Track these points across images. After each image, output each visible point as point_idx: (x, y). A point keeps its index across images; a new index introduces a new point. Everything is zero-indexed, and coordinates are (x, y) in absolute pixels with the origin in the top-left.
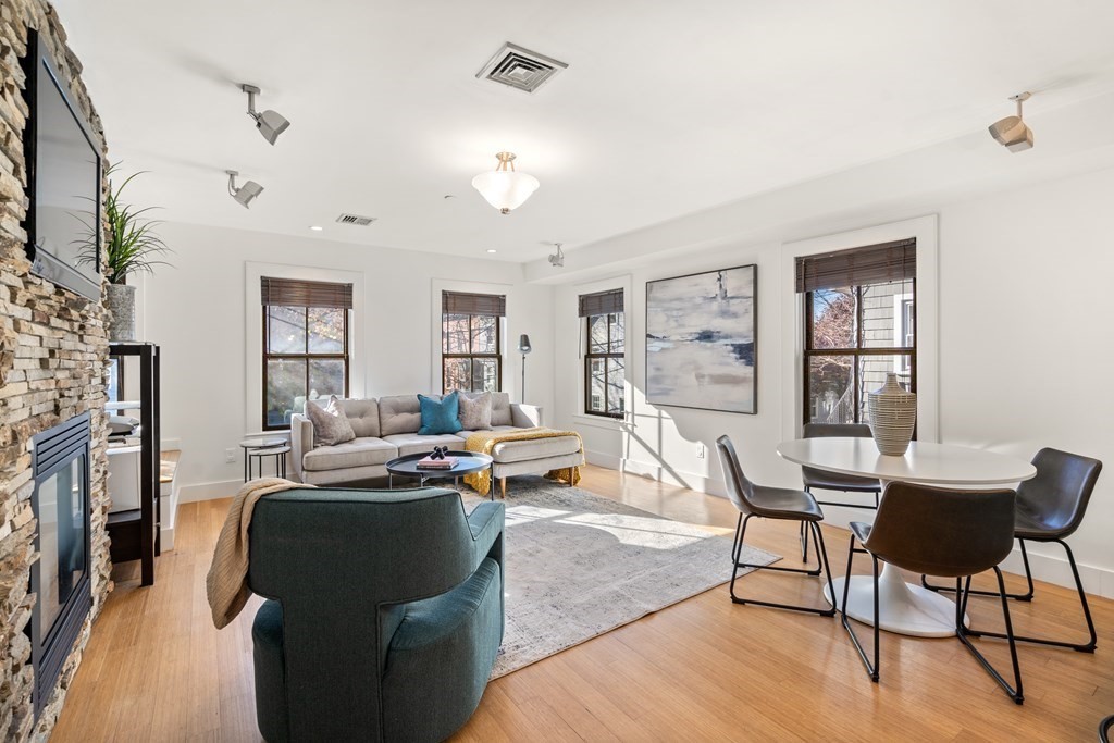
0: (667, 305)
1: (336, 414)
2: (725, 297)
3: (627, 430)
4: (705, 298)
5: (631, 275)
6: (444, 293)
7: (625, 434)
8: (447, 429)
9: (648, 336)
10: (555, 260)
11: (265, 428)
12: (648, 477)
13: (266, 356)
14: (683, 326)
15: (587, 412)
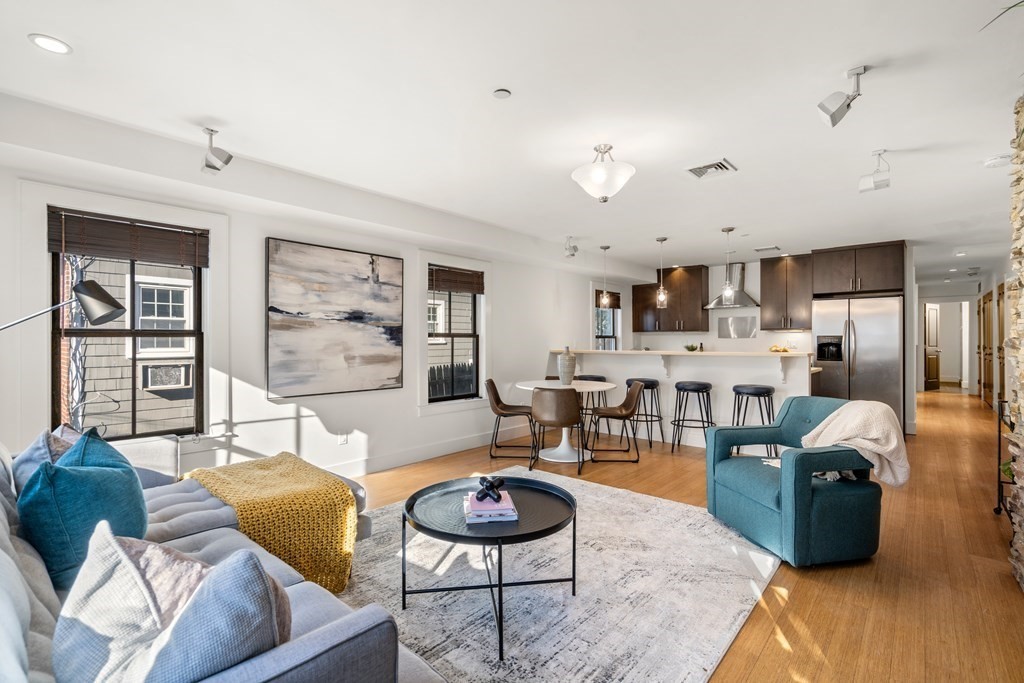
0: (302, 274)
2: (377, 281)
4: (356, 278)
9: (272, 309)
14: (328, 302)
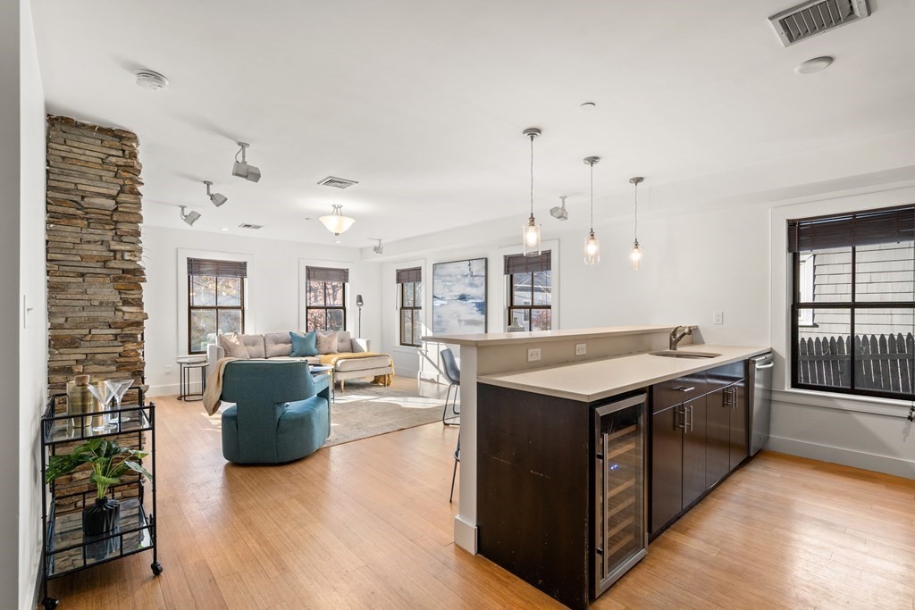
0: (443, 278)
1: (238, 343)
2: (472, 276)
3: (422, 354)
4: (463, 276)
5: (426, 259)
6: (307, 268)
7: (421, 356)
8: (309, 353)
9: (434, 297)
10: (377, 249)
11: (190, 353)
12: (432, 381)
13: (190, 308)
14: (451, 291)
15: (401, 344)
